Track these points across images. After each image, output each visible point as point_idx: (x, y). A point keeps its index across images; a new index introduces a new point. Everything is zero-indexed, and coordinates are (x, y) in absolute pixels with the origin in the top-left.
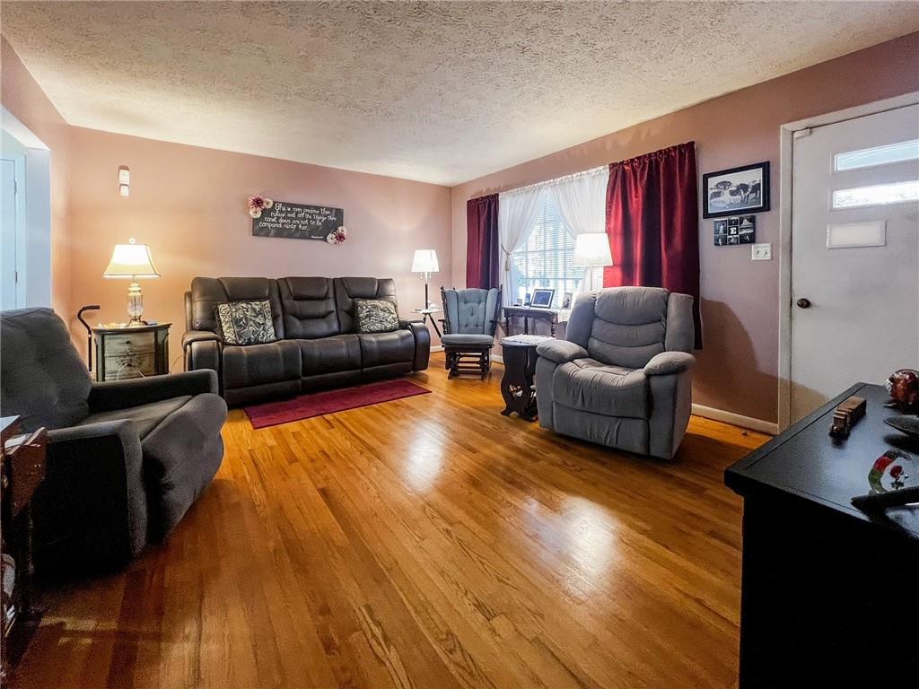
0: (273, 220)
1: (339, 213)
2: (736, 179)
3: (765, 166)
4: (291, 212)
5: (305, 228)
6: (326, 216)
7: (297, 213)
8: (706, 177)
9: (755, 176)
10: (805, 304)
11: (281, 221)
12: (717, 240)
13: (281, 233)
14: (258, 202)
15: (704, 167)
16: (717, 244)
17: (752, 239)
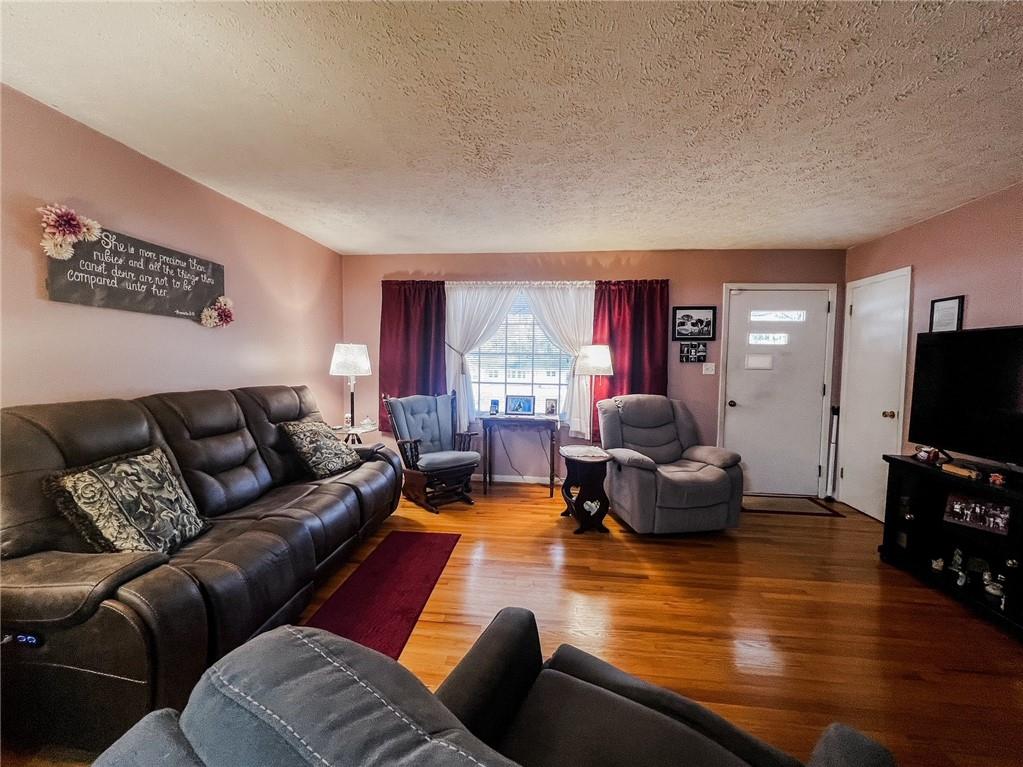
0: (100, 269)
1: (217, 271)
2: (696, 315)
3: (714, 309)
4: (136, 257)
5: (162, 293)
6: (198, 274)
7: (148, 261)
8: (676, 309)
9: (707, 315)
10: (733, 404)
11: (116, 273)
12: (681, 357)
13: (117, 299)
14: (67, 223)
15: (675, 300)
16: (682, 361)
17: (702, 360)
